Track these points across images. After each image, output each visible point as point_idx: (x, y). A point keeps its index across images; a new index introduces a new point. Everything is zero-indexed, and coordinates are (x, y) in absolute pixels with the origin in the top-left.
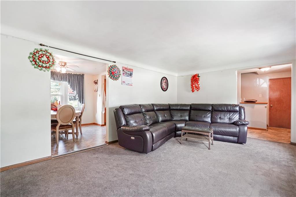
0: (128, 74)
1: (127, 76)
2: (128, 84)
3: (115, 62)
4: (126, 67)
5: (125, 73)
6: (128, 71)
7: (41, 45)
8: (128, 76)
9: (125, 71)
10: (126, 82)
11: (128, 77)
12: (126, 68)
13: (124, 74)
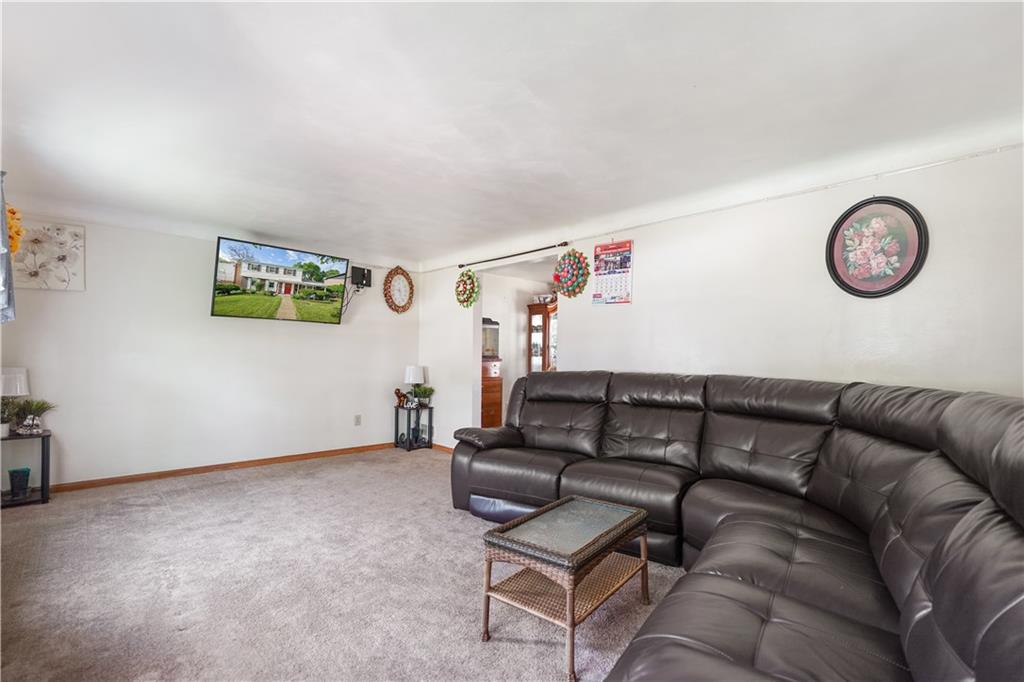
0: (615, 263)
1: (609, 273)
2: (614, 301)
3: (565, 244)
4: (607, 241)
5: (603, 264)
6: (614, 255)
7: (461, 266)
8: (615, 272)
9: (603, 257)
10: (605, 296)
11: (611, 276)
12: (605, 248)
13: (597, 269)
